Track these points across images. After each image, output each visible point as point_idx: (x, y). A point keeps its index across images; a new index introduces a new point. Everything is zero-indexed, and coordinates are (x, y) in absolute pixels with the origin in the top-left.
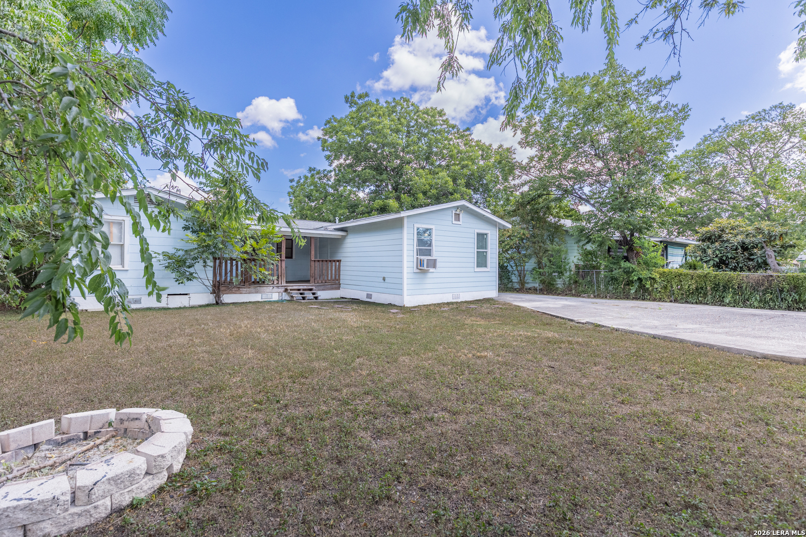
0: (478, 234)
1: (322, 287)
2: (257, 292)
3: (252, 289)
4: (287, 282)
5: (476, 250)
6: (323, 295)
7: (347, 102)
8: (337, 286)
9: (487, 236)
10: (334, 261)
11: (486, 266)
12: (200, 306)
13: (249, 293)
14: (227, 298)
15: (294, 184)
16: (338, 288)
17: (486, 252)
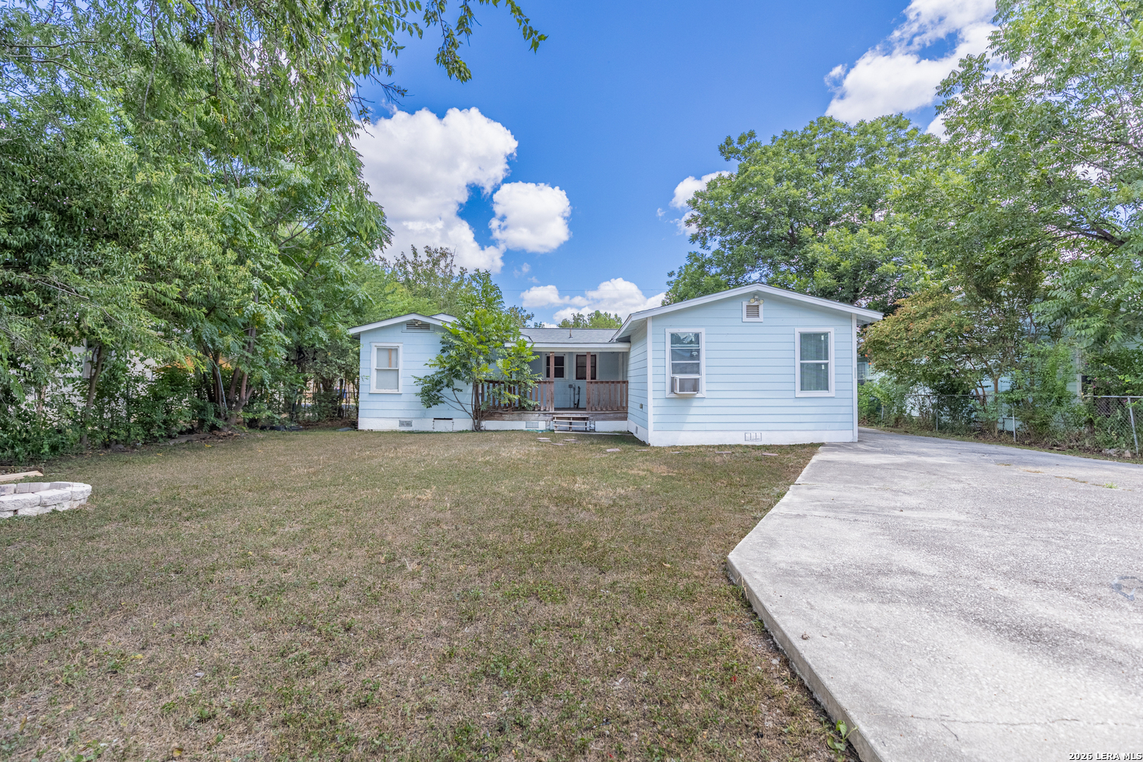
0: (804, 337)
1: (602, 416)
2: (521, 420)
3: (515, 416)
4: (556, 409)
5: (798, 362)
6: (603, 426)
7: (723, 153)
8: (623, 415)
9: (826, 338)
10: (619, 382)
11: (827, 388)
12: (460, 432)
13: (512, 420)
14: (487, 424)
15: (674, 278)
16: (625, 419)
17: (826, 365)
